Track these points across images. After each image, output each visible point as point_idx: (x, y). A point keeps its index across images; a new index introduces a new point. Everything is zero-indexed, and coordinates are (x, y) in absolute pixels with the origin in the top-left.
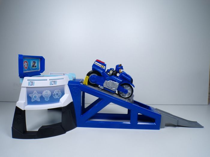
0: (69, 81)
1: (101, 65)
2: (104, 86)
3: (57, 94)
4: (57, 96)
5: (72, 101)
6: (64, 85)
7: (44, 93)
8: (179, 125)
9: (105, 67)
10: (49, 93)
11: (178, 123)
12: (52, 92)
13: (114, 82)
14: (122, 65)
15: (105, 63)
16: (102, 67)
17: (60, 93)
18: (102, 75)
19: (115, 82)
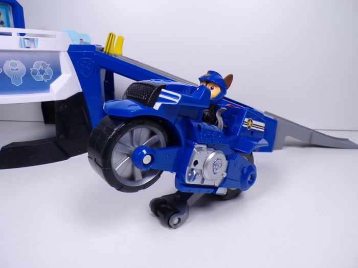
0: (71, 46)
3: (42, 72)
4: (42, 77)
5: (81, 90)
6: (58, 52)
7: (8, 67)
8: (313, 143)
10: (21, 67)
11: (310, 140)
12: (28, 66)
17: (49, 70)
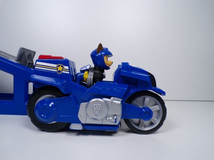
1: (55, 66)
2: (83, 122)
9: (67, 67)
13: (105, 99)
14: (104, 46)
15: (65, 57)
16: (60, 68)
18: (62, 90)
19: (109, 98)
